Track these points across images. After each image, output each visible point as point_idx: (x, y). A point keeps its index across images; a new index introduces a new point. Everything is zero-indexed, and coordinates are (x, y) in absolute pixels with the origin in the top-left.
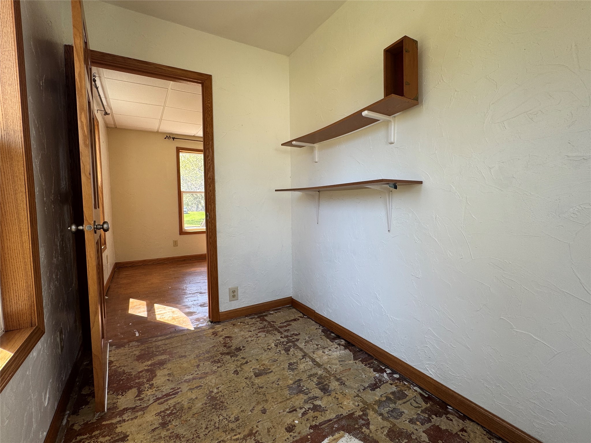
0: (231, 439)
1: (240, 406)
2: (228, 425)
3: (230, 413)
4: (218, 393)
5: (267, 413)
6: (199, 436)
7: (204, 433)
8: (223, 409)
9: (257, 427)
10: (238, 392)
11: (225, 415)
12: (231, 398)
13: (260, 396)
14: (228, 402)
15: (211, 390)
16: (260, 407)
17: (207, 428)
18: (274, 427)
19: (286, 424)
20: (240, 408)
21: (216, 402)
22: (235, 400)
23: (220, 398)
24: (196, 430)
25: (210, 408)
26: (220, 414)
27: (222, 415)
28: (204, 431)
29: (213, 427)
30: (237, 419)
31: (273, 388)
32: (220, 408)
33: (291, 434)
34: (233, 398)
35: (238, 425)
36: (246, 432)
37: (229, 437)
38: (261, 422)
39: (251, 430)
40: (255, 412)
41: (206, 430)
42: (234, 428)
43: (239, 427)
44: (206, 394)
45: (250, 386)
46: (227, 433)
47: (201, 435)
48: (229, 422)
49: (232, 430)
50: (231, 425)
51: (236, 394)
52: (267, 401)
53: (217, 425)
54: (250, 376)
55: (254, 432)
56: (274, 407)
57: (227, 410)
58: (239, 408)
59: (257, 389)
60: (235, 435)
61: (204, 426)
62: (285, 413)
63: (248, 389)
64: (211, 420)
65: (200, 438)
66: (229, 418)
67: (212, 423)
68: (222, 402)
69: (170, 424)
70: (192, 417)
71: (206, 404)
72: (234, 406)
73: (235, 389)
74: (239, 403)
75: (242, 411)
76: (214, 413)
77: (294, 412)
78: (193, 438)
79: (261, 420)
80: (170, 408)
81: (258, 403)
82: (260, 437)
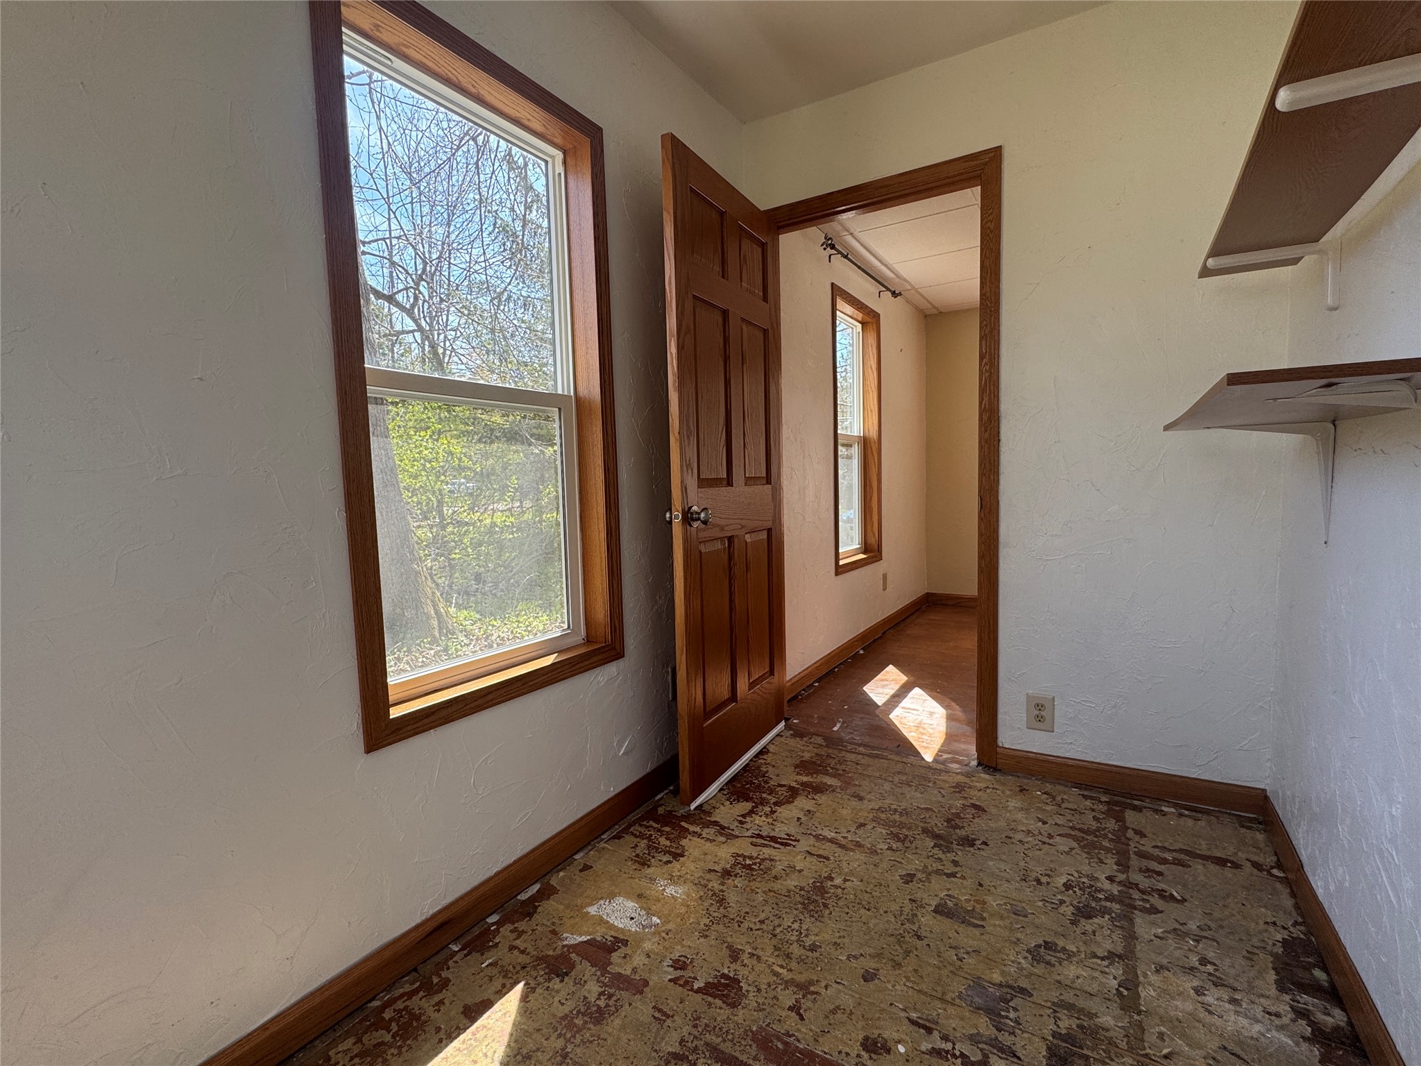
0: (769, 966)
1: (842, 934)
2: (791, 944)
3: (817, 930)
4: (836, 887)
5: (871, 985)
6: (742, 922)
7: (752, 926)
8: (813, 916)
9: (826, 987)
10: (869, 910)
11: (804, 927)
12: (847, 910)
13: (897, 947)
14: (833, 914)
15: (833, 875)
16: (871, 964)
17: (762, 922)
18: (851, 1013)
19: (877, 1032)
20: (840, 937)
21: (818, 898)
22: (847, 918)
23: (830, 898)
24: (747, 913)
25: (799, 899)
26: (801, 920)
27: (801, 923)
28: (755, 923)
29: (771, 928)
30: (813, 948)
31: (939, 956)
32: (812, 910)
33: (863, 1053)
34: (847, 913)
35: (803, 957)
36: (801, 978)
37: (771, 960)
38: (840, 987)
39: (811, 983)
40: (854, 963)
41: (758, 924)
42: (792, 956)
43: (800, 960)
44: (820, 876)
45: (902, 918)
46: (776, 953)
47: (745, 925)
48: (798, 941)
49: (788, 956)
50: (796, 950)
51: (863, 911)
52: (898, 965)
53: (778, 930)
54: (923, 902)
55: (812, 989)
56: (897, 987)
57: (818, 923)
58: (837, 934)
59: (909, 933)
60: (782, 967)
61: (762, 916)
62: (903, 1014)
63: (893, 920)
64: (780, 917)
65: (739, 926)
66: (806, 936)
67: (777, 922)
68: (825, 906)
69: (733, 878)
70: (764, 892)
71: (802, 889)
72: (834, 926)
73: (869, 903)
74: (847, 929)
75: (835, 943)
76: (795, 912)
77: (922, 1031)
78: (733, 919)
79: (845, 983)
80: (757, 858)
81: (879, 956)
82: (809, 1004)
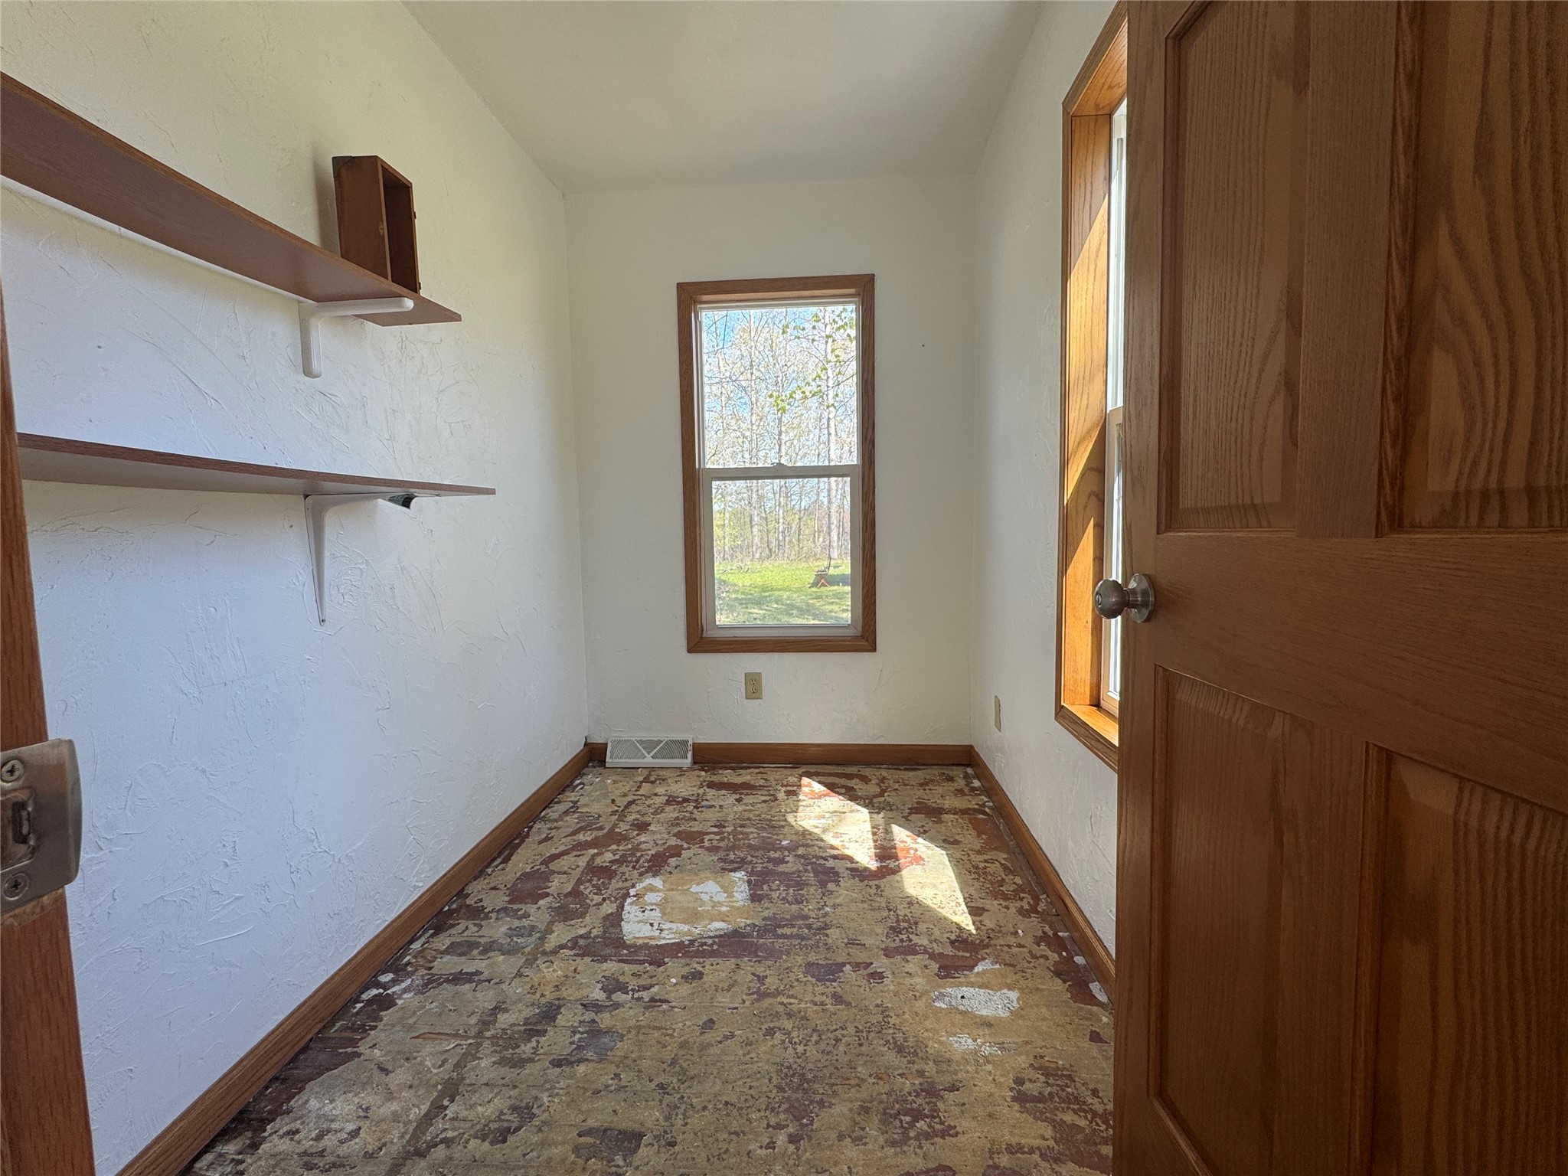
0: (801, 1000)
1: (748, 1057)
2: (794, 1027)
3: (776, 1051)
4: (779, 1127)
5: (705, 1018)
6: (857, 1032)
7: (845, 1032)
8: (787, 1068)
9: (744, 1001)
10: (727, 1103)
11: (790, 1051)
12: (751, 1092)
13: (685, 1065)
14: (767, 1081)
15: (792, 1148)
16: (708, 1037)
17: (838, 1040)
18: (716, 990)
19: (693, 985)
20: (748, 1053)
21: (795, 1096)
22: (749, 1080)
23: (781, 1103)
24: (861, 1045)
25: (816, 1086)
26: (799, 1058)
27: (797, 1053)
28: (844, 1036)
29: (824, 1037)
30: (771, 1032)
31: (640, 1071)
32: (793, 1075)
33: (701, 969)
34: (750, 1088)
35: (775, 1019)
36: (767, 1002)
37: (803, 1005)
38: (731, 1006)
39: (758, 1000)
40: (726, 1031)
41: (840, 1037)
42: (786, 1017)
43: (777, 1015)
44: (810, 1138)
45: (683, 1107)
46: (803, 1014)
47: (852, 1031)
48: (789, 1033)
49: (790, 1015)
50: (788, 1025)
51: (733, 1099)
52: (684, 1045)
53: (815, 1037)
54: (656, 1147)
55: (755, 996)
56: (680, 1025)
57: (778, 1060)
58: (752, 1055)
59: (674, 1088)
60: (791, 1004)
61: (842, 1048)
62: (674, 1004)
63: (694, 1100)
64: (823, 1052)
65: (856, 1027)
66: (783, 1042)
67: (823, 1045)
68: (780, 1089)
69: (918, 1087)
70: (863, 1080)
71: (821, 1104)
72: (760, 1064)
73: (728, 1115)
74: (744, 1067)
75: (751, 1045)
76: (810, 1066)
77: (657, 998)
78: (869, 1032)
79: (728, 1011)
80: (917, 1138)
81: (704, 1047)
82: (752, 985)
